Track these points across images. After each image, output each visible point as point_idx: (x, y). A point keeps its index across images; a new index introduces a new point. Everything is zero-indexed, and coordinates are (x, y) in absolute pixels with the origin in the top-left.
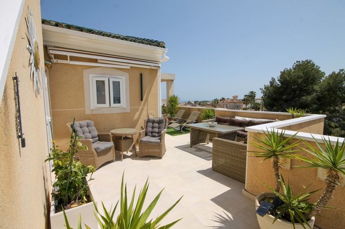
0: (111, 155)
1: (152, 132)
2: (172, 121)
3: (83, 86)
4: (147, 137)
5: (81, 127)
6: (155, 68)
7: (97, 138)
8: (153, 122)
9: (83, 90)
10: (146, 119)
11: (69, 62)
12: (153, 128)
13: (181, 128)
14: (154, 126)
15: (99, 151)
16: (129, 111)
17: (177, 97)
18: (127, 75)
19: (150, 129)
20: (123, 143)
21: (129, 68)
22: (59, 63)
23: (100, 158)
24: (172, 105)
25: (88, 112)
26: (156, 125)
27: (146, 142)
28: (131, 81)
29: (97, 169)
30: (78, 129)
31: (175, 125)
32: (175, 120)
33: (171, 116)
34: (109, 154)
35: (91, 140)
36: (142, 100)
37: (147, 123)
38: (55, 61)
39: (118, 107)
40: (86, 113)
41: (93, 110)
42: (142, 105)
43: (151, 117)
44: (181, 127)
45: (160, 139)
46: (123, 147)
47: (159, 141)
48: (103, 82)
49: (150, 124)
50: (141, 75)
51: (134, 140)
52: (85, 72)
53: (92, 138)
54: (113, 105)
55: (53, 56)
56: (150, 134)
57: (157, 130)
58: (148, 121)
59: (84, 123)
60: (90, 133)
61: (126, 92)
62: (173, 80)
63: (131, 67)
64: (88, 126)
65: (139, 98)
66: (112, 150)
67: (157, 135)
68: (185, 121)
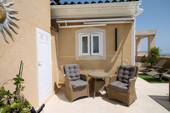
0: (86, 92)
1: (122, 78)
2: (151, 69)
3: (75, 42)
4: (118, 82)
5: (69, 68)
6: (129, 22)
7: (80, 77)
8: (125, 69)
9: (75, 44)
10: (119, 65)
11: (66, 27)
12: (124, 74)
13: (160, 77)
14: (125, 73)
15: (74, 87)
16: (105, 59)
17: (158, 49)
18: (104, 31)
19: (121, 75)
20: (96, 84)
21: (105, 25)
22: (63, 28)
23: (76, 93)
24: (153, 56)
25: (77, 59)
26: (127, 72)
27: (113, 86)
28: (107, 36)
29: (73, 101)
30: (67, 69)
31: (153, 73)
32: (155, 68)
33: (152, 64)
34: (84, 90)
35: (70, 78)
36: (116, 50)
37: (119, 69)
38: (60, 27)
39: (97, 56)
40: (76, 59)
41: (80, 57)
42: (116, 54)
43: (124, 65)
44: (160, 75)
45: (128, 86)
46: (95, 87)
47: (126, 88)
48: (87, 37)
49: (122, 71)
50: (116, 29)
51: (106, 82)
52: (76, 32)
53: (76, 77)
54: (93, 54)
55: (59, 25)
56: (121, 80)
57: (127, 77)
58: (121, 68)
59: (72, 65)
60: (75, 73)
61: (103, 44)
62: (154, 35)
63: (107, 24)
64: (74, 68)
65: (114, 48)
66: (87, 88)
67: (126, 81)
68: (167, 71)
